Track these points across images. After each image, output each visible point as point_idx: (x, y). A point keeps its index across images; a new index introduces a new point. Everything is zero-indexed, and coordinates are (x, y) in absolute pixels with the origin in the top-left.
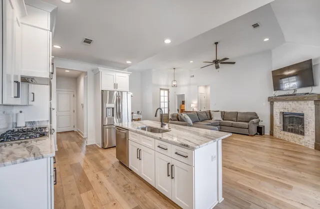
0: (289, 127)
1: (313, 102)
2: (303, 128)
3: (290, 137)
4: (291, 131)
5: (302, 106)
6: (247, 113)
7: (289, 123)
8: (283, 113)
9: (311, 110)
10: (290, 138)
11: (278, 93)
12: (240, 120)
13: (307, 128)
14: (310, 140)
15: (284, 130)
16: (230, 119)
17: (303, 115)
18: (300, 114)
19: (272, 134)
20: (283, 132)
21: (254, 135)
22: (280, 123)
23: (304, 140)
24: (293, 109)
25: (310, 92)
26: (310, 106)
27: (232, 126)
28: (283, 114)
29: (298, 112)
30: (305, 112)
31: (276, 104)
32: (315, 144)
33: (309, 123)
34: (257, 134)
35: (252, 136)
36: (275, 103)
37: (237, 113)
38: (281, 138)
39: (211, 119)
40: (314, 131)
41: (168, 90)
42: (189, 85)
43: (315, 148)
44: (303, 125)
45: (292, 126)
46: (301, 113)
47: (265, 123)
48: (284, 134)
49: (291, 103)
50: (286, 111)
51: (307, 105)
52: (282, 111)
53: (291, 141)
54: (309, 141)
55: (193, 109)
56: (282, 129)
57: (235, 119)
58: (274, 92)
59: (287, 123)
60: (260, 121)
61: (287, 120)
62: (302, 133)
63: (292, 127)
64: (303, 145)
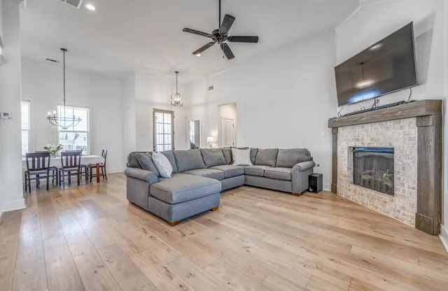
0: (364, 177)
1: (414, 120)
2: (392, 179)
3: (365, 197)
4: (369, 185)
5: (389, 133)
6: (294, 151)
7: (365, 170)
8: (354, 148)
9: (410, 139)
10: (366, 201)
11: (346, 110)
12: (281, 164)
13: (399, 179)
14: (407, 206)
15: (355, 183)
16: (264, 162)
17: (391, 151)
18: (384, 150)
19: (334, 190)
20: (353, 187)
21: (302, 194)
22: (349, 169)
23: (392, 205)
24: (372, 139)
25: (406, 100)
26: (406, 129)
27: (264, 177)
28: (354, 150)
29: (383, 146)
30: (395, 145)
31: (342, 132)
32: (418, 217)
33: (403, 169)
34: (308, 190)
35: (297, 195)
36: (341, 130)
37: (278, 150)
38: (351, 199)
39: (232, 162)
40: (416, 186)
41: (172, 112)
42: (206, 104)
43: (418, 226)
44: (392, 172)
45: (370, 174)
46: (388, 146)
47: (323, 168)
48: (355, 191)
49: (368, 127)
50: (359, 144)
51: (402, 127)
52: (353, 144)
53: (369, 207)
54: (403, 208)
55: (211, 146)
56: (352, 180)
57: (272, 162)
58: (339, 109)
59: (360, 170)
60: (314, 165)
61: (361, 163)
62: (390, 191)
63: (369, 177)
64: (391, 216)
